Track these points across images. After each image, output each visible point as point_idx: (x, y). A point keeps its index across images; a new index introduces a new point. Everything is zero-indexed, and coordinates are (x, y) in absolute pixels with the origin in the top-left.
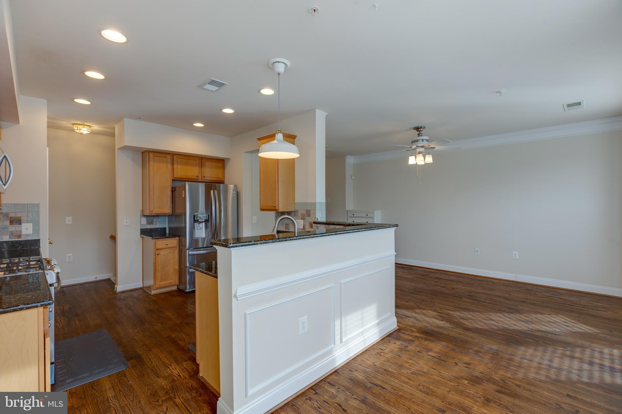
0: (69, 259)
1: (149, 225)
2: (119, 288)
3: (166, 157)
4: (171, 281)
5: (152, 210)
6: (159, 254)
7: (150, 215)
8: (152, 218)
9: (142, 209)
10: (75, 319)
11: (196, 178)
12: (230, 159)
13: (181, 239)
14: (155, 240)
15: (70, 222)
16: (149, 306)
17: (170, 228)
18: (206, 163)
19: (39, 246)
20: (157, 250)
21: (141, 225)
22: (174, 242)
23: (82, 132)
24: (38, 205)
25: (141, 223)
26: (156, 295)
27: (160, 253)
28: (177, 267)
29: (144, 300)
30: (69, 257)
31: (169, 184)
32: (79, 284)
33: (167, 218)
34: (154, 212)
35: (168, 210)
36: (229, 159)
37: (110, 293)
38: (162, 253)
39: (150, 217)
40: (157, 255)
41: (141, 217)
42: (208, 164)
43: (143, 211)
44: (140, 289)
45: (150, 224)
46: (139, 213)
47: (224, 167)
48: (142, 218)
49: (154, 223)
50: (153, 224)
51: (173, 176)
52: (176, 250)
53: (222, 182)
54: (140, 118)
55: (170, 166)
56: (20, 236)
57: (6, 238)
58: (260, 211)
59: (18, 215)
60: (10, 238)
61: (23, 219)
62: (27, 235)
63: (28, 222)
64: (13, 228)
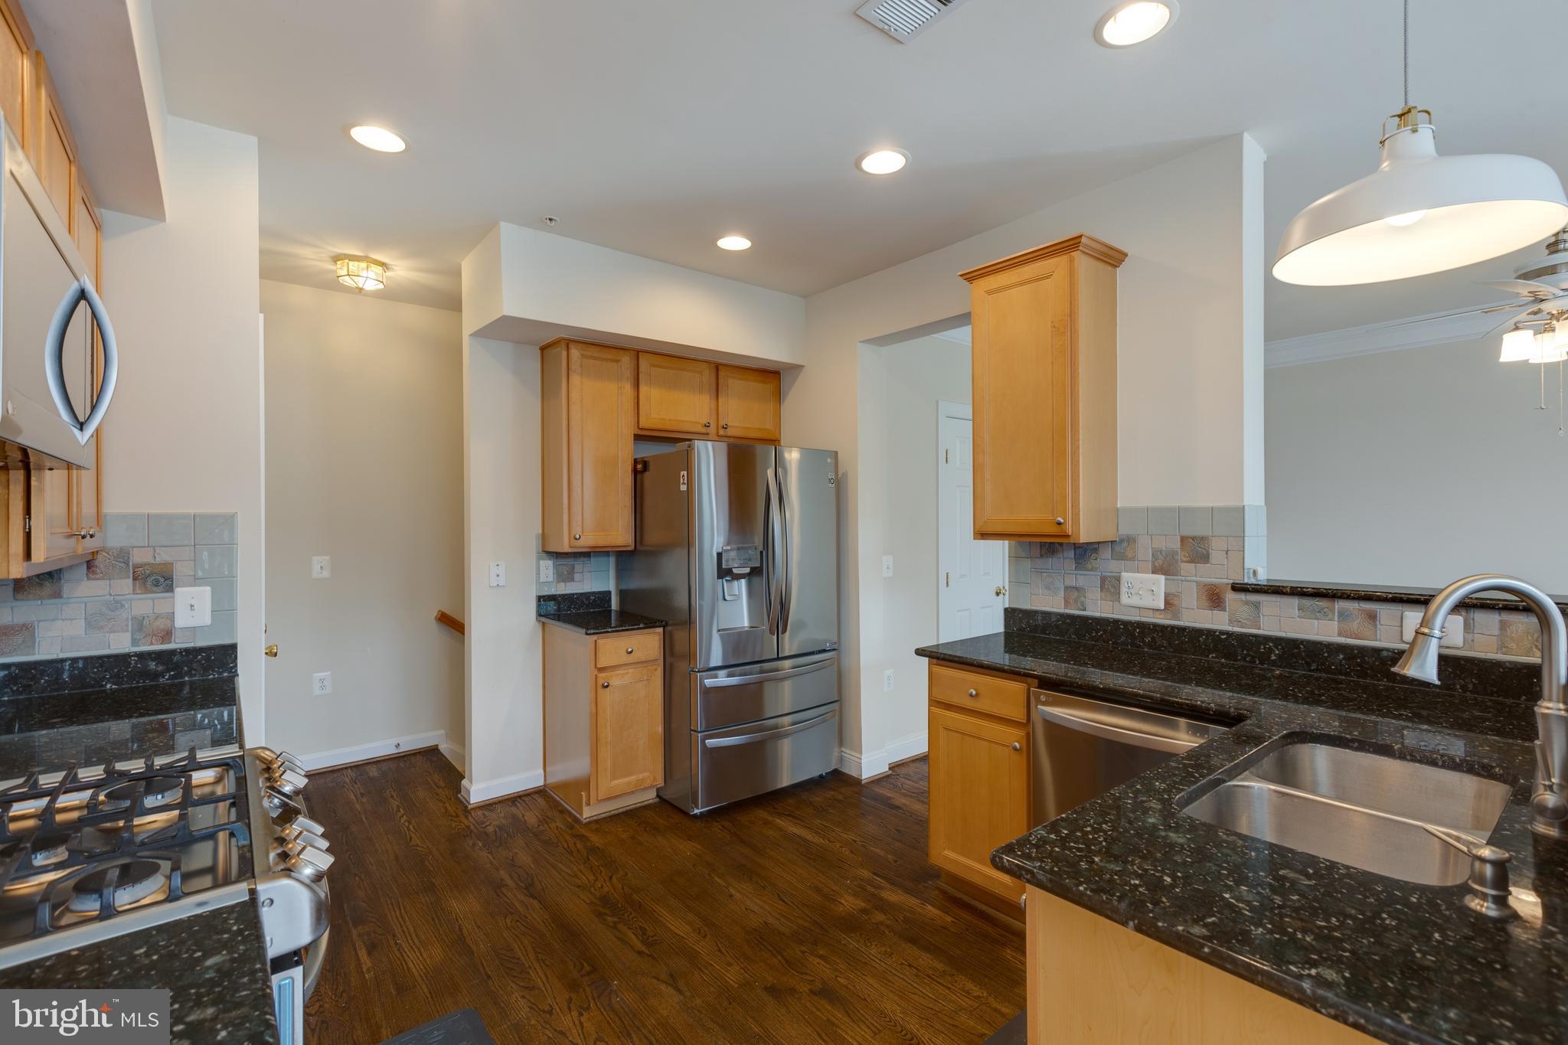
0: (322, 688)
1: (562, 584)
2: (479, 789)
3: (617, 361)
4: (641, 776)
5: (578, 537)
6: (607, 686)
7: (570, 550)
8: (571, 561)
9: (541, 532)
10: (355, 932)
11: (703, 430)
12: (803, 366)
13: (671, 633)
14: (595, 637)
15: (326, 574)
16: (592, 878)
17: (623, 594)
18: (730, 381)
19: (232, 668)
20: (601, 670)
21: (540, 584)
22: (647, 643)
23: (360, 282)
24: (229, 520)
25: (538, 579)
26: (596, 821)
27: (612, 683)
28: (660, 729)
29: (566, 846)
30: (322, 680)
31: (625, 452)
32: (351, 767)
33: (612, 560)
34: (581, 543)
35: (622, 535)
36: (796, 368)
37: (449, 808)
38: (616, 680)
39: (566, 558)
40: (600, 690)
41: (539, 559)
42: (734, 384)
43: (544, 537)
44: (540, 792)
45: (564, 581)
46: (533, 545)
47: (778, 396)
48: (541, 562)
49: (577, 576)
50: (572, 580)
51: (638, 423)
52: (656, 670)
53: (775, 442)
54: (551, 220)
55: (628, 388)
56: (167, 635)
57: (121, 643)
58: (974, 539)
59: (163, 556)
60: (134, 642)
61: (180, 571)
62: (193, 630)
63: (196, 581)
64: (144, 605)
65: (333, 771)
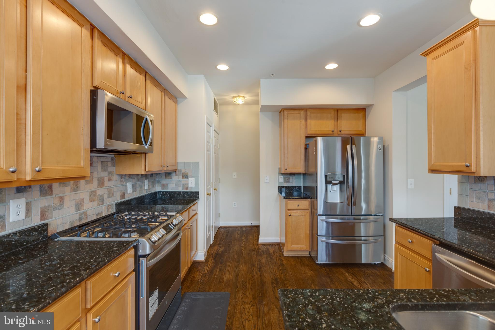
0: (235, 206)
1: (286, 183)
2: (262, 239)
3: (299, 113)
4: (302, 246)
5: (286, 169)
6: (290, 216)
7: (284, 173)
8: (288, 176)
9: (279, 167)
11: (331, 133)
12: (373, 105)
13: (313, 201)
14: (287, 200)
15: (236, 177)
17: (304, 187)
18: (343, 114)
19: (198, 197)
20: (289, 210)
21: (279, 183)
22: (305, 204)
23: (238, 102)
24: (198, 163)
25: (279, 181)
26: (288, 257)
27: (292, 215)
28: (309, 232)
29: (276, 261)
30: (235, 204)
31: (302, 142)
32: (240, 227)
33: (302, 176)
34: (287, 171)
35: (301, 169)
36: (371, 106)
38: (293, 214)
40: (288, 216)
41: (279, 175)
42: (345, 115)
43: (280, 169)
44: (278, 244)
46: (277, 171)
47: (365, 117)
48: (279, 176)
49: (290, 181)
51: (307, 132)
52: (308, 213)
53: (364, 135)
54: (272, 75)
55: (303, 122)
56: (187, 188)
57: (180, 189)
58: (429, 173)
59: (187, 171)
60: (182, 189)
61: (190, 175)
62: (191, 188)
63: (192, 177)
64: (184, 181)
65: (236, 227)
